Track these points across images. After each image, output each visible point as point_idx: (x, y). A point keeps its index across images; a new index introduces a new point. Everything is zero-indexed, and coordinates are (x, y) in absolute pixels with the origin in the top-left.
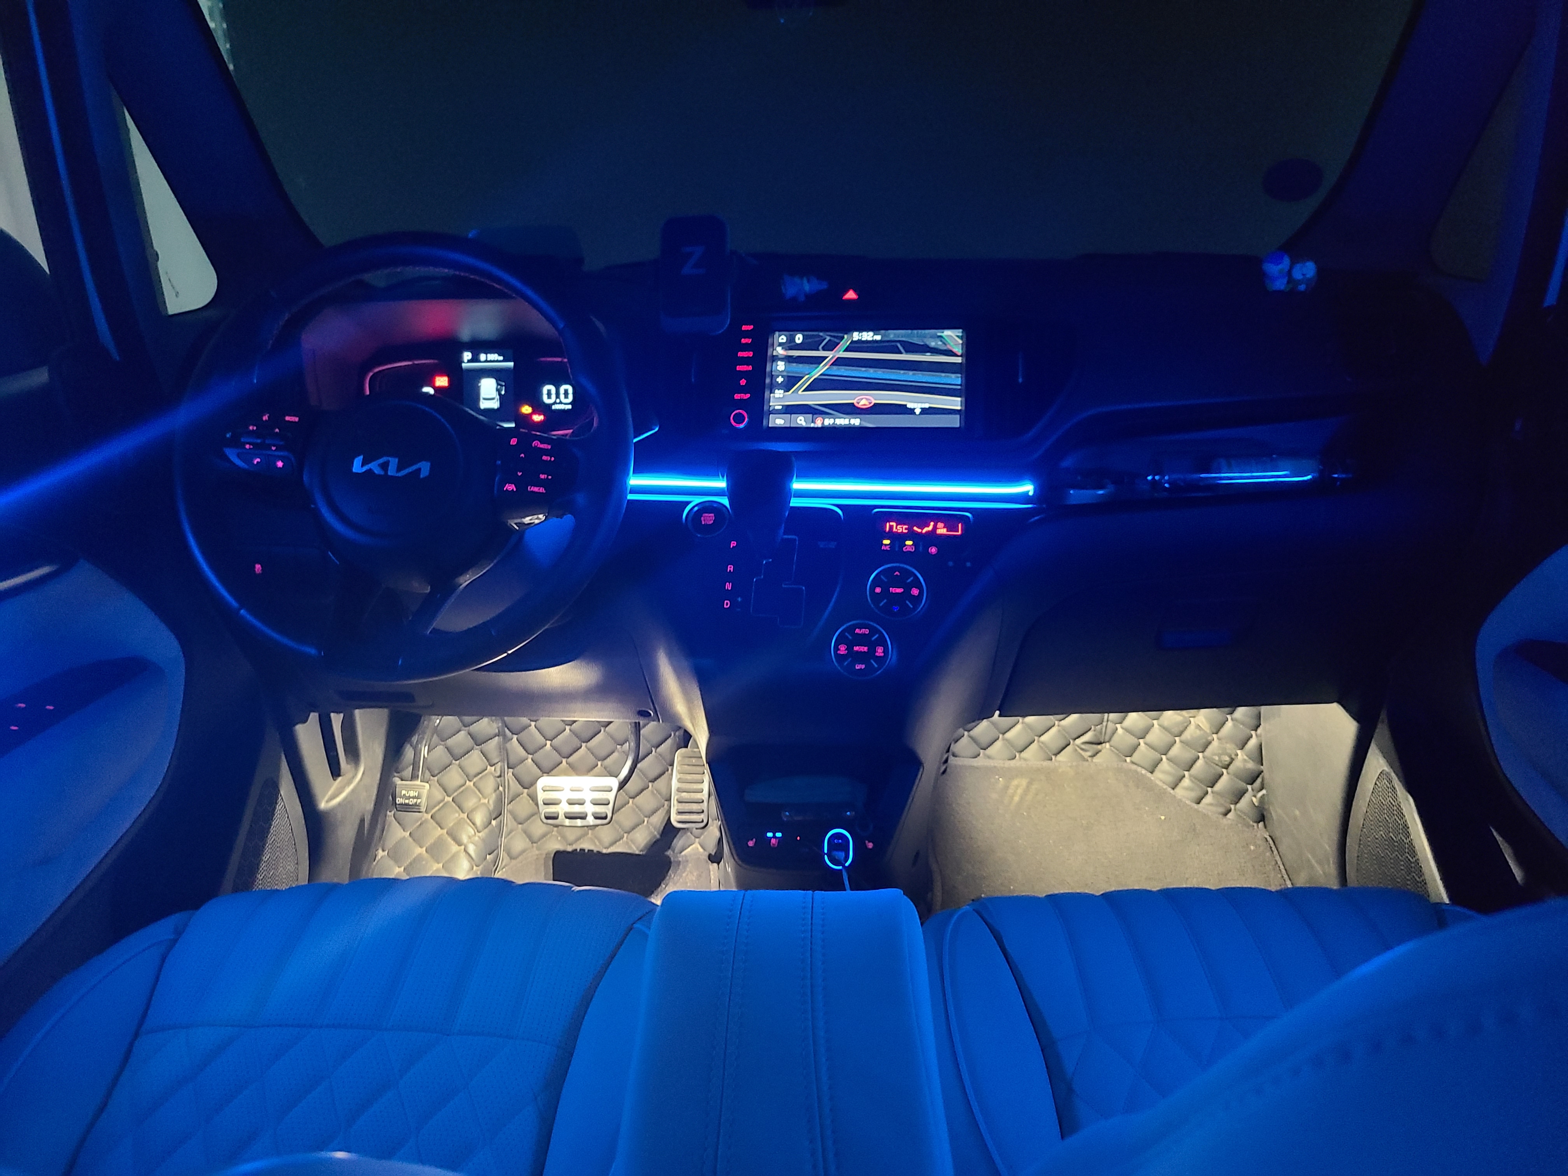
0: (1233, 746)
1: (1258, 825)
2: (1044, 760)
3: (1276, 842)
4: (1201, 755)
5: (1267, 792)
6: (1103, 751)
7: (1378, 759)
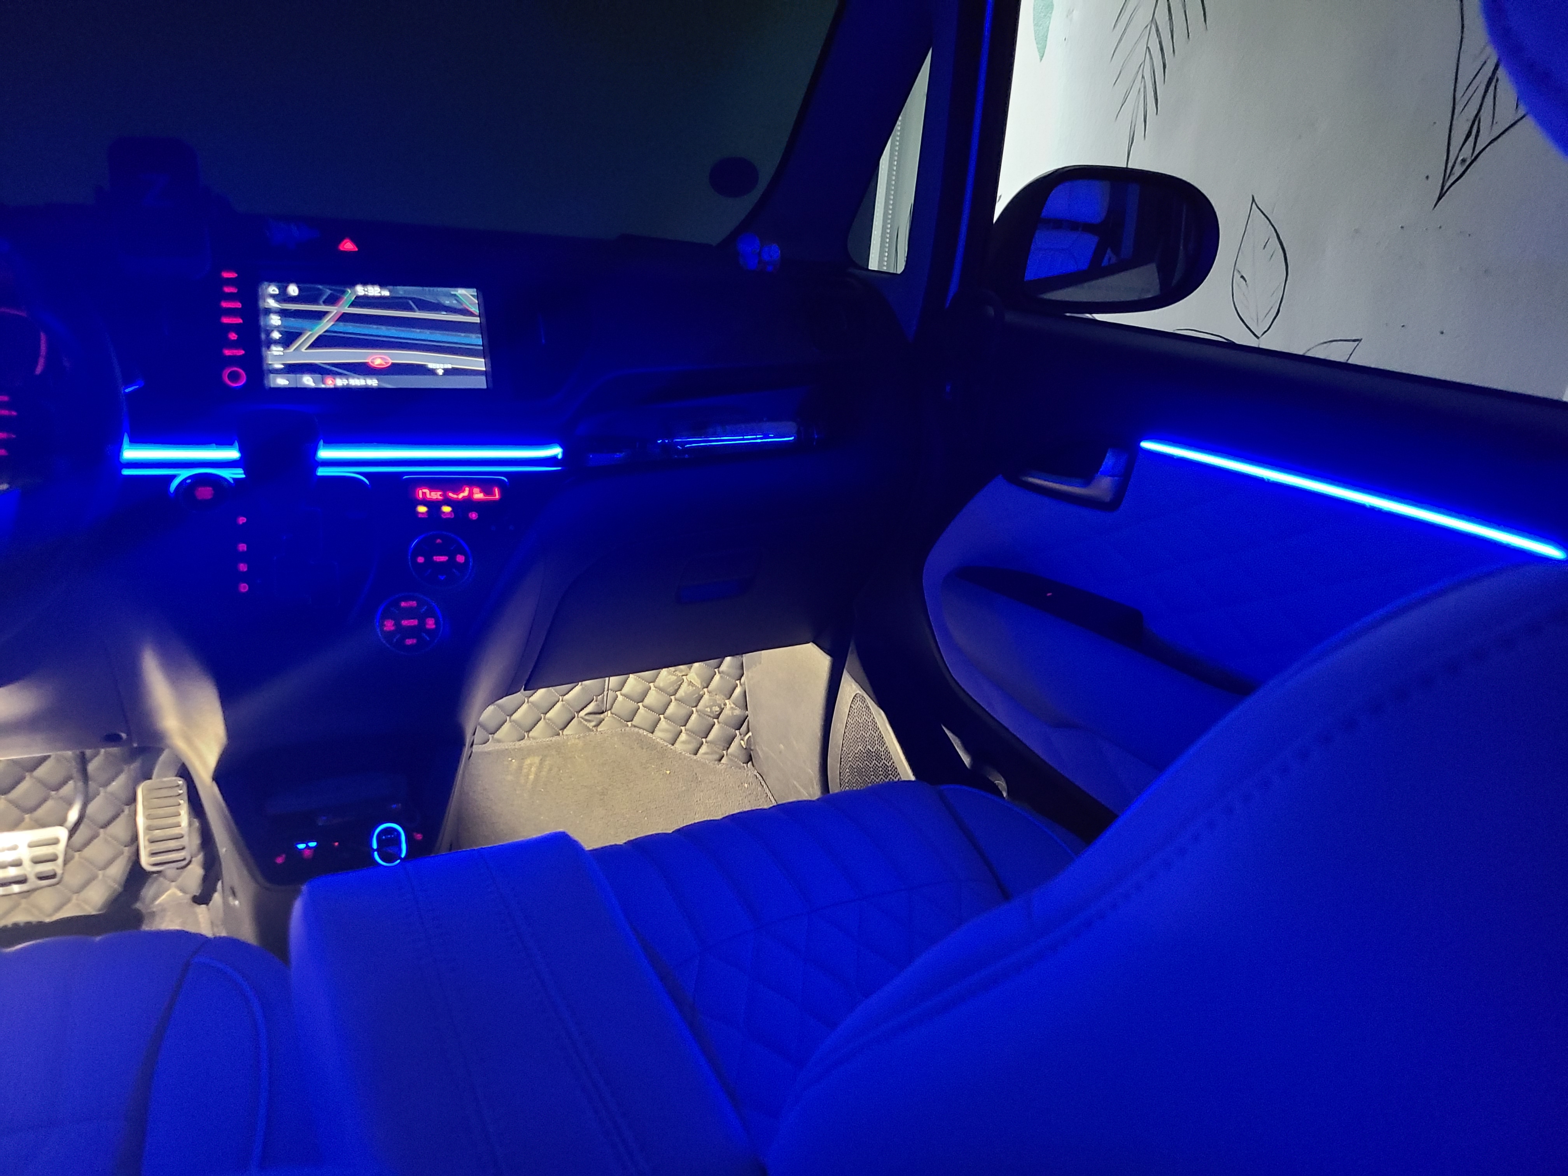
0: (723, 696)
1: (747, 766)
2: (553, 737)
3: (764, 777)
4: (694, 709)
5: (752, 734)
6: (605, 720)
7: (851, 685)
